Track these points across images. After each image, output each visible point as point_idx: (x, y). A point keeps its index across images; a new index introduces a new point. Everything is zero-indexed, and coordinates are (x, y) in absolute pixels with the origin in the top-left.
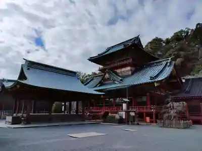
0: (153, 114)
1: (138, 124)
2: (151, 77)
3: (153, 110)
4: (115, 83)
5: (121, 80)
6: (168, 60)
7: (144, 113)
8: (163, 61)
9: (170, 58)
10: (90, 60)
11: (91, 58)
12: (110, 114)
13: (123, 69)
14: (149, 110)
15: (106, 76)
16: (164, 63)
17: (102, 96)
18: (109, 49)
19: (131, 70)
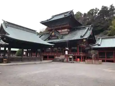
0: (80, 57)
1: (73, 62)
2: (81, 36)
3: (81, 55)
4: (59, 39)
5: (62, 37)
6: (89, 26)
7: (76, 57)
8: (87, 27)
9: (90, 26)
10: (41, 23)
12: (56, 57)
13: (63, 30)
14: (78, 55)
15: (52, 34)
16: (87, 28)
17: (53, 46)
18: (53, 17)
19: (68, 31)
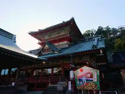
5: (60, 51)
6: (99, 37)
10: (30, 34)
11: (31, 32)
12: (50, 85)
13: (61, 43)
16: (96, 39)
19: (68, 44)
